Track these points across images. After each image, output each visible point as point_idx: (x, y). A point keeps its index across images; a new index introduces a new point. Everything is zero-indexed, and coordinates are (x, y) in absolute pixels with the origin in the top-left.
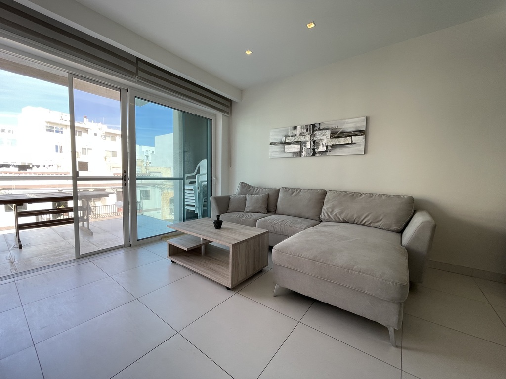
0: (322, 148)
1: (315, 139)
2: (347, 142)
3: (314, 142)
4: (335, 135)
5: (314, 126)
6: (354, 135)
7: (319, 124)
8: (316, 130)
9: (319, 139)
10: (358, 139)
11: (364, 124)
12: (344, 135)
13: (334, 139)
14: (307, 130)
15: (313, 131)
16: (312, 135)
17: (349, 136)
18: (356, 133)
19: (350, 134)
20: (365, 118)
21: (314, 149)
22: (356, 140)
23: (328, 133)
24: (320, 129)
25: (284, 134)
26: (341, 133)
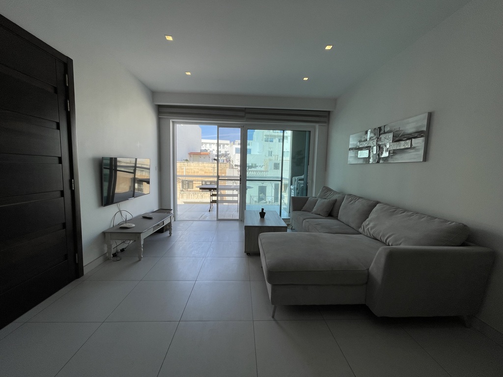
0: (385, 154)
1: (380, 144)
2: (407, 147)
3: (379, 147)
4: (397, 139)
5: (380, 128)
6: (415, 138)
7: (384, 126)
8: (382, 134)
9: (383, 143)
10: (419, 142)
11: (425, 122)
12: (404, 138)
13: (395, 143)
14: (375, 134)
15: (379, 135)
16: (378, 139)
17: (409, 139)
18: (416, 135)
19: (410, 137)
20: (426, 115)
21: (379, 155)
22: (415, 144)
23: (391, 135)
24: (385, 133)
25: (359, 139)
26: (402, 136)
